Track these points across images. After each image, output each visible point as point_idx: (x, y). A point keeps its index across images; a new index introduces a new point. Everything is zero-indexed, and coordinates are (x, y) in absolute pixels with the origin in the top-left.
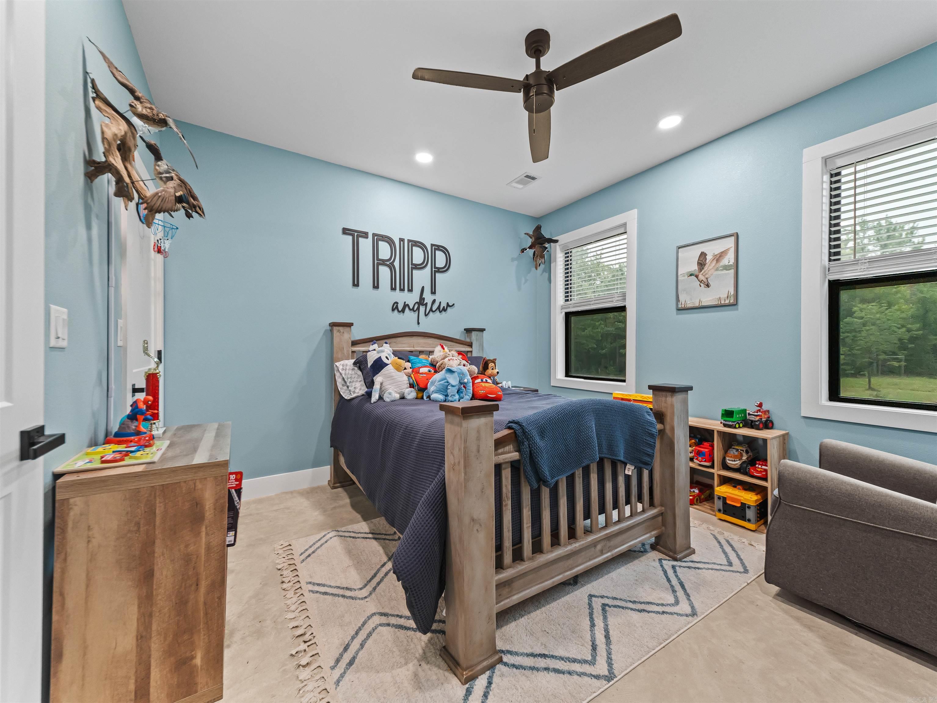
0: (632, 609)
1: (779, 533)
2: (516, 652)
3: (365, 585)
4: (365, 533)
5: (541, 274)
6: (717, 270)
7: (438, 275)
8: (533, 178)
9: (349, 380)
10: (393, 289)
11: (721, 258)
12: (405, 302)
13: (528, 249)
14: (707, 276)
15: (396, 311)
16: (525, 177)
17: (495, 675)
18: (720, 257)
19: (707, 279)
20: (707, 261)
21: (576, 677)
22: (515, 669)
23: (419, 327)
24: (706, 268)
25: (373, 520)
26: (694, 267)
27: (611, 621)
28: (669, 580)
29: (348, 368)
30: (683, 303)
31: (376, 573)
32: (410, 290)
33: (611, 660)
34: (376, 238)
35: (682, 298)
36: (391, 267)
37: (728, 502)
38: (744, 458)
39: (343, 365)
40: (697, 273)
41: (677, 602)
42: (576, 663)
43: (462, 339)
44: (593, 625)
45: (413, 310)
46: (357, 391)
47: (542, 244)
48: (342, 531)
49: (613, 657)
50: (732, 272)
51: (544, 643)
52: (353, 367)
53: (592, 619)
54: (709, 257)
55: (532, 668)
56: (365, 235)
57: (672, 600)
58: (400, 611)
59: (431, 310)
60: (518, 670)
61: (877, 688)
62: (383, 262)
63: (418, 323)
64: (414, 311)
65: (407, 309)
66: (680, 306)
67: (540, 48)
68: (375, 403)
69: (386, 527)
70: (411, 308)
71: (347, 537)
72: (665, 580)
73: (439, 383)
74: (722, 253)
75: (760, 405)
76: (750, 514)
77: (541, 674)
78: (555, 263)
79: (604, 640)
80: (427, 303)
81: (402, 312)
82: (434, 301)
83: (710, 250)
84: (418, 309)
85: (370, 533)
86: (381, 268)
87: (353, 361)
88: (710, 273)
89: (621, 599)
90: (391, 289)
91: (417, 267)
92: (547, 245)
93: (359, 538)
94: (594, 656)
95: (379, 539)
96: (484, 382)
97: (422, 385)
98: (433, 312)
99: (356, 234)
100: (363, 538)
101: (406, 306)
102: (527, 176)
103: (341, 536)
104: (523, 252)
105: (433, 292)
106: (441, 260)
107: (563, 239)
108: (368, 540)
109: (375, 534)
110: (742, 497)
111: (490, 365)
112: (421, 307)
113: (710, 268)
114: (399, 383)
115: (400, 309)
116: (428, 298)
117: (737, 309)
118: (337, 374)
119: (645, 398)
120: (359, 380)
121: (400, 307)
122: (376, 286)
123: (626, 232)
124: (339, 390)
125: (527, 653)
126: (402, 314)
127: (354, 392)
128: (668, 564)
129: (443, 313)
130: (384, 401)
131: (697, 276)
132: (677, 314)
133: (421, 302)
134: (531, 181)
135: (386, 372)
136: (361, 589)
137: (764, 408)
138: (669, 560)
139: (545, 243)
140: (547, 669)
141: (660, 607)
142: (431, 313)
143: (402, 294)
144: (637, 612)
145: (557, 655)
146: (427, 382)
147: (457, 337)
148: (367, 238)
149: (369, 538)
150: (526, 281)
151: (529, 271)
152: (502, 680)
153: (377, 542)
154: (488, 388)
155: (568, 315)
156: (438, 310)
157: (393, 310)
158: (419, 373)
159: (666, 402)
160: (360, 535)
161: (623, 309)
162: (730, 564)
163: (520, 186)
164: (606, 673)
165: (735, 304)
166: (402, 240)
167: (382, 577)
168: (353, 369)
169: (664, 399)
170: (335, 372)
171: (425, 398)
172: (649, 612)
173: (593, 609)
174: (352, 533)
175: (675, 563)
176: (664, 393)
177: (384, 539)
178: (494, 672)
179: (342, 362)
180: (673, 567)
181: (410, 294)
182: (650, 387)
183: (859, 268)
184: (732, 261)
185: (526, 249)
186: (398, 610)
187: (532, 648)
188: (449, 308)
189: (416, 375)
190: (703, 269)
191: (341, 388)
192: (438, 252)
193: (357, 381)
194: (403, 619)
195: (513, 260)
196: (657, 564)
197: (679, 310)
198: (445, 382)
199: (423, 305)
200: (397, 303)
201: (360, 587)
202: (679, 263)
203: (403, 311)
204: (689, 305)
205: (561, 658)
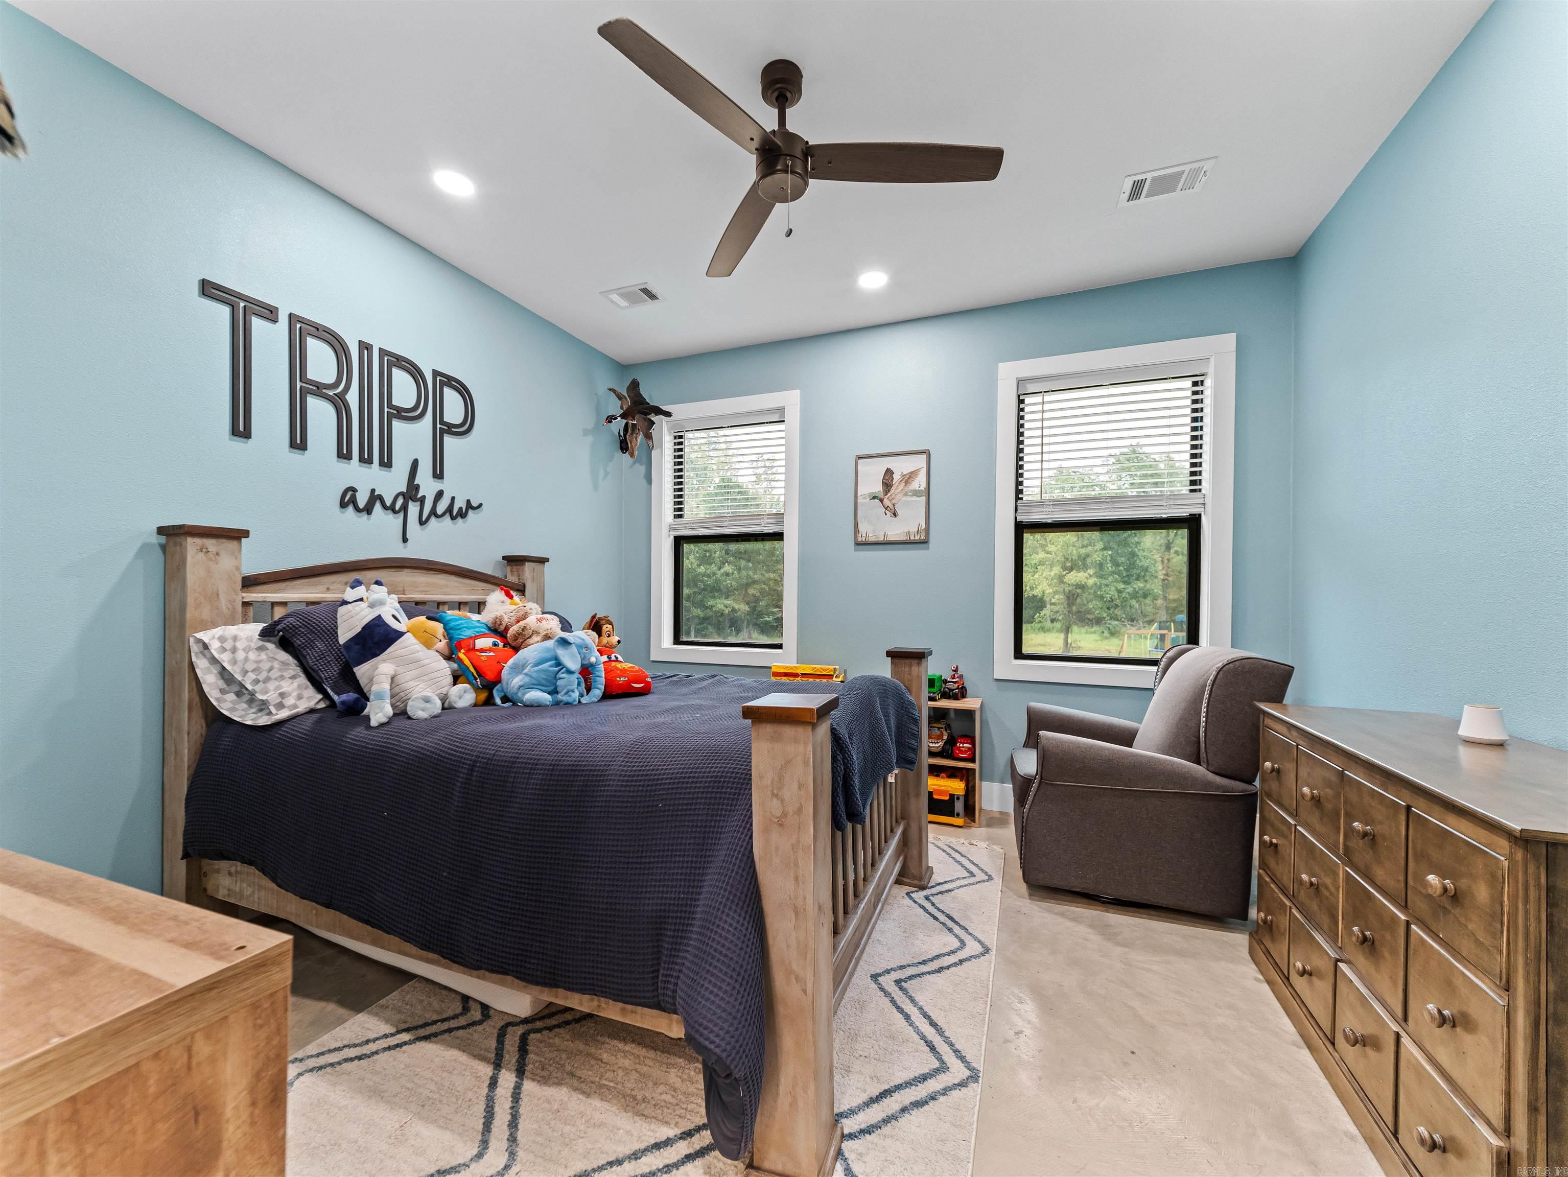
0: (929, 973)
1: (1039, 819)
2: (848, 1110)
3: (485, 1144)
4: (386, 1036)
5: (631, 467)
6: (906, 494)
7: (447, 439)
8: (652, 296)
9: (252, 676)
10: (344, 455)
11: (910, 480)
12: (373, 491)
13: (619, 419)
14: (894, 502)
15: (351, 508)
16: (641, 290)
17: (850, 1162)
18: (909, 478)
19: (894, 505)
20: (894, 481)
21: (942, 1099)
22: (867, 1136)
23: (405, 548)
24: (892, 491)
25: (383, 1002)
26: (878, 488)
27: (918, 998)
28: (935, 918)
29: (240, 645)
30: (864, 535)
31: (487, 1106)
32: (386, 463)
33: (959, 1052)
34: (298, 326)
35: (863, 528)
36: (340, 404)
37: (935, 797)
38: (945, 737)
39: (222, 639)
40: (881, 496)
41: (963, 944)
42: (929, 1080)
43: (498, 574)
44: (907, 1017)
45: (392, 509)
46: (290, 701)
47: (646, 414)
48: (312, 1056)
49: (958, 1046)
50: (923, 499)
51: (873, 1075)
52: (261, 643)
53: (900, 1009)
54: (897, 477)
55: (886, 1121)
56: (270, 314)
57: (957, 944)
58: (607, 1153)
59: (433, 513)
60: (873, 1135)
61: (1154, 959)
62: (319, 390)
63: (405, 540)
64: (395, 512)
65: (378, 506)
66: (859, 539)
67: (788, 95)
68: (382, 725)
69: (430, 1004)
70: (388, 503)
71: (339, 1063)
72: (932, 919)
73: (536, 668)
74: (912, 473)
75: (956, 670)
76: (959, 806)
77: (905, 1119)
78: (659, 450)
79: (933, 1030)
80: (424, 497)
81: (365, 513)
82: (440, 495)
83: (901, 467)
84: (405, 508)
85: (399, 1032)
86: (311, 401)
87: (260, 627)
88: (897, 497)
89: (909, 966)
90: (338, 456)
91: (400, 414)
92: (654, 418)
93: (376, 1053)
94: (940, 1058)
95: (435, 1035)
96: (614, 661)
97: (490, 676)
98: (437, 516)
99: (242, 305)
100: (389, 1048)
101: (375, 498)
102: (646, 291)
103: (321, 1068)
104: (611, 422)
105: (438, 474)
106: (454, 410)
107: (680, 411)
108: (405, 1048)
109: (416, 1028)
110: (950, 787)
111: (604, 627)
112: (411, 504)
113: (898, 491)
114: (437, 674)
115: (361, 505)
116: (427, 486)
117: (928, 548)
118: (201, 665)
119: (818, 670)
120: (287, 674)
121: (362, 502)
122: (298, 442)
123: (783, 421)
124: (215, 703)
125: (864, 1103)
126: (366, 516)
127: (280, 706)
128: (919, 896)
129: (459, 520)
130: (409, 718)
131: (881, 501)
132: (855, 550)
133: (412, 493)
134: (646, 301)
135: (401, 652)
136: (479, 1156)
137: (959, 672)
138: (917, 891)
139: (650, 414)
140: (904, 1110)
141: (952, 955)
142: (433, 519)
143: (364, 470)
144: (936, 974)
145: (900, 1083)
146: (499, 669)
147: (488, 570)
148: (275, 321)
149: (405, 1043)
150: (606, 474)
151: (611, 458)
152: (865, 1162)
153: (435, 1043)
154: (631, 672)
155: (679, 542)
156: (448, 514)
157: (343, 505)
158: (474, 649)
159: (910, 674)
160: (373, 1047)
161: (779, 536)
162: (972, 875)
163: (623, 303)
164: (967, 1073)
165: (924, 542)
166: (365, 347)
167: (512, 1108)
168: (260, 649)
169: (907, 669)
170: (194, 659)
171: (498, 701)
172: (948, 967)
173: (890, 994)
174: (346, 1050)
175: (925, 893)
176: (907, 661)
177: (450, 1030)
178: (846, 1159)
179: (218, 631)
180: (927, 898)
181: (384, 473)
182: (889, 654)
183: (1044, 510)
184: (923, 486)
185: (616, 418)
186: (602, 1153)
187: (865, 1091)
188: (470, 512)
189: (471, 654)
190: (889, 491)
191: (217, 700)
192: (447, 391)
193: (282, 677)
194: (626, 1164)
195: (586, 432)
196: (908, 901)
197: (858, 544)
198: (551, 666)
199: (414, 500)
200: (354, 490)
201: (475, 1151)
202: (859, 479)
203: (368, 509)
204: (872, 539)
205: (908, 1084)
